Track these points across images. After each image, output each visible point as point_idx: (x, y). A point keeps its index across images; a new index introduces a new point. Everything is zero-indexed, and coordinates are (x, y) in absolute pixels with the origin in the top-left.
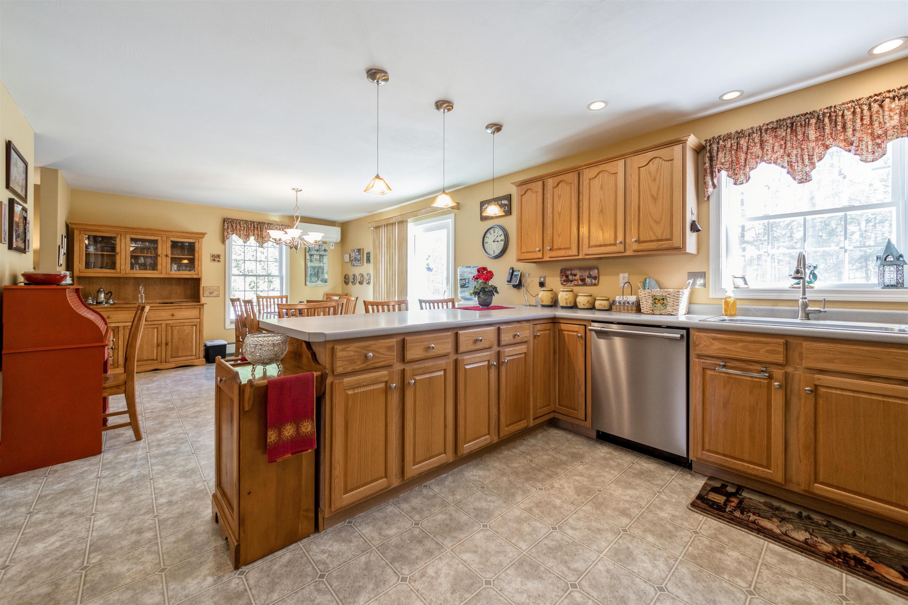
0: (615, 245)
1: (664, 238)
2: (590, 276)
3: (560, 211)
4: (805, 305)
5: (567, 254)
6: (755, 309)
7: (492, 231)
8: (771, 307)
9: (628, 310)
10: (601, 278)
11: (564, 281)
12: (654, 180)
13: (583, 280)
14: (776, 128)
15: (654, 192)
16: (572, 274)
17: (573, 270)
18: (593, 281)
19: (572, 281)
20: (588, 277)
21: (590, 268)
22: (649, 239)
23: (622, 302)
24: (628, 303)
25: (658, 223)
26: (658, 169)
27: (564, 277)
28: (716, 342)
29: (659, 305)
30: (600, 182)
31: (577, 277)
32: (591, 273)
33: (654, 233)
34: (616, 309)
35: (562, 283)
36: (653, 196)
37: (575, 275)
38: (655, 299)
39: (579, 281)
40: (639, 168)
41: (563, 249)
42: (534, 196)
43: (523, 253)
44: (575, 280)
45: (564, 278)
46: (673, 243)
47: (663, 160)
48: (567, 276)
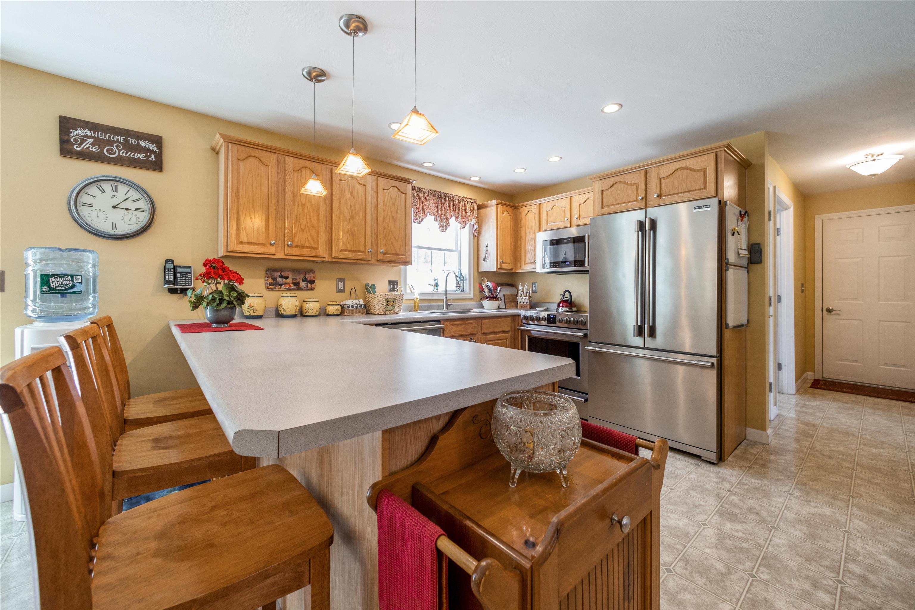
1: (401, 253)
2: (305, 280)
4: (447, 301)
5: (313, 254)
8: (428, 304)
9: (359, 313)
10: (317, 282)
11: (270, 285)
12: (394, 204)
13: (296, 284)
14: (434, 195)
15: (394, 215)
16: (281, 276)
17: (284, 271)
18: (309, 285)
19: (281, 285)
20: (303, 281)
21: (306, 272)
22: (390, 252)
23: (355, 306)
24: (361, 306)
25: (397, 240)
26: (396, 196)
27: (270, 279)
29: (390, 306)
30: (351, 188)
31: (289, 280)
32: (307, 276)
33: (394, 248)
34: (349, 313)
35: (268, 288)
36: (393, 217)
37: (286, 278)
38: (388, 301)
39: (292, 285)
40: (383, 189)
41: (308, 247)
43: (242, 243)
44: (286, 284)
45: (270, 280)
46: (406, 258)
47: (399, 190)
48: (274, 279)
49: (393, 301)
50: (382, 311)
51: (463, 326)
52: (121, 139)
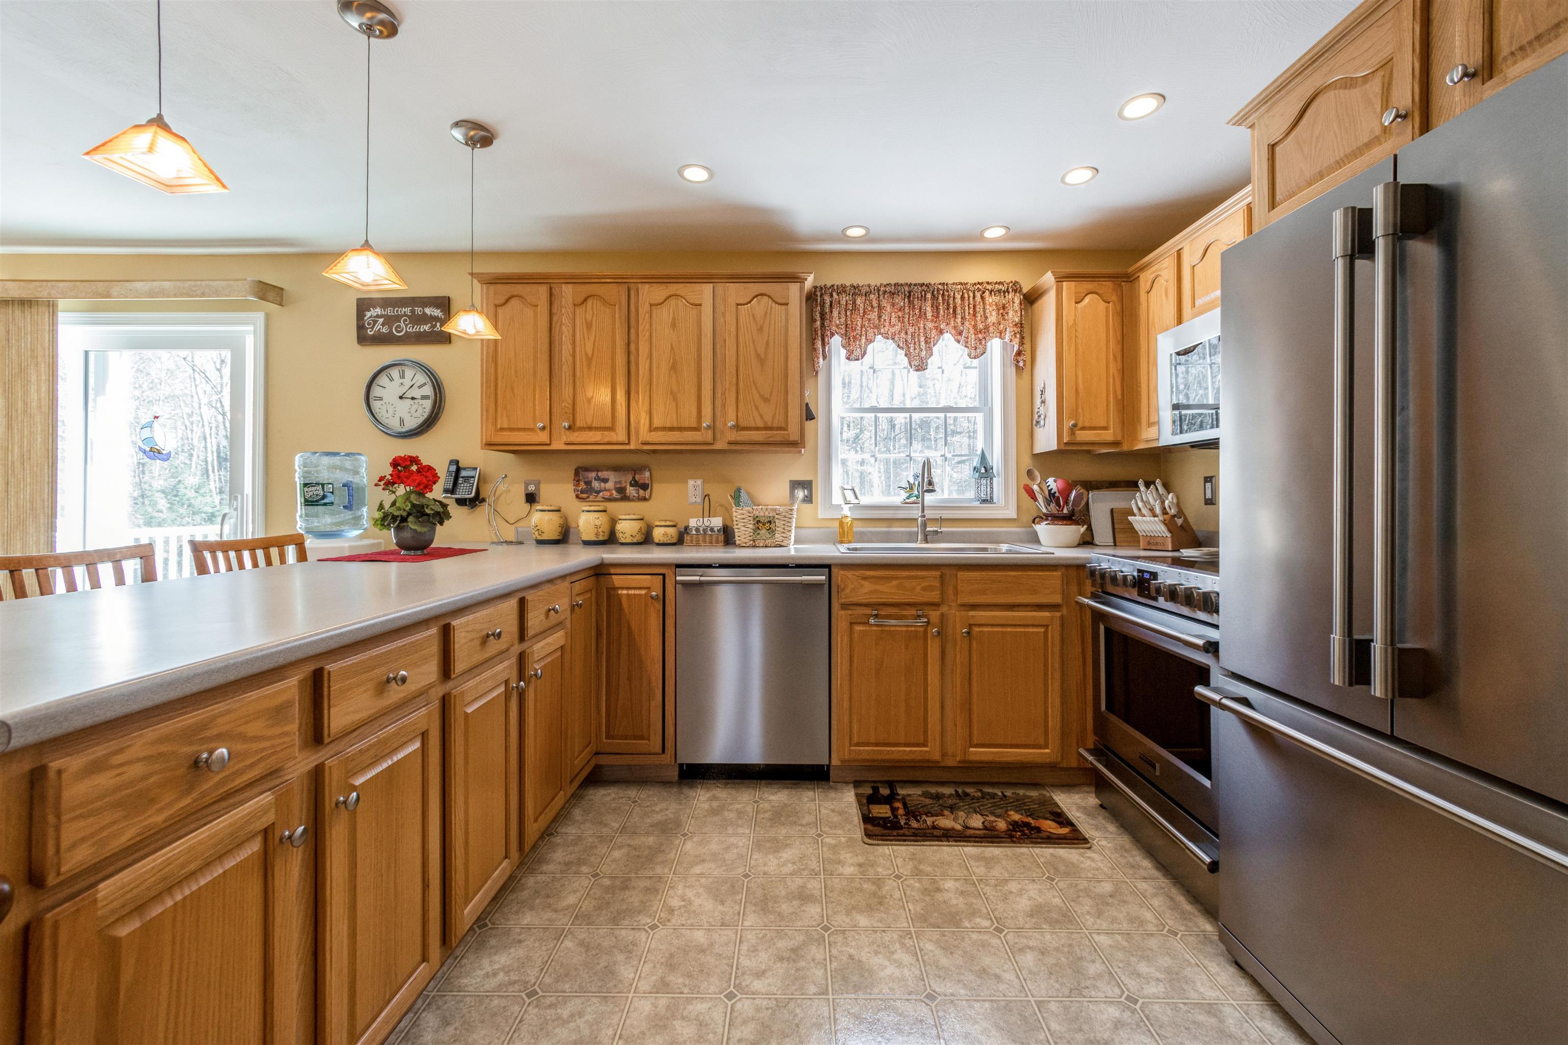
0: (697, 429)
1: (775, 425)
2: (635, 484)
3: (590, 354)
4: (924, 525)
5: (606, 440)
6: (871, 532)
7: (395, 372)
9: (711, 542)
10: (656, 487)
11: (582, 492)
12: (761, 329)
13: (621, 490)
14: (894, 294)
15: (761, 351)
16: (598, 479)
17: (602, 471)
18: (641, 492)
19: (598, 492)
20: (631, 485)
21: (637, 469)
22: (753, 425)
23: (701, 529)
24: (712, 530)
25: (766, 400)
26: (766, 313)
27: (582, 483)
28: (866, 583)
29: (763, 531)
30: (671, 315)
31: (610, 485)
32: (637, 477)
33: (761, 416)
34: (692, 541)
35: (577, 496)
36: (758, 356)
37: (605, 481)
38: (758, 522)
39: (614, 492)
40: (738, 305)
41: (597, 429)
42: (529, 312)
43: (502, 429)
44: (605, 490)
45: (582, 486)
46: (788, 435)
47: (773, 300)
48: (588, 483)
49: (770, 522)
50: (745, 541)
51: (895, 582)
52: (407, 310)
